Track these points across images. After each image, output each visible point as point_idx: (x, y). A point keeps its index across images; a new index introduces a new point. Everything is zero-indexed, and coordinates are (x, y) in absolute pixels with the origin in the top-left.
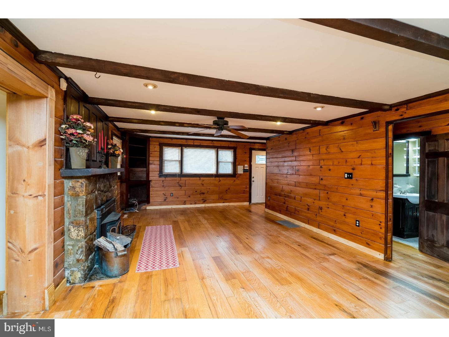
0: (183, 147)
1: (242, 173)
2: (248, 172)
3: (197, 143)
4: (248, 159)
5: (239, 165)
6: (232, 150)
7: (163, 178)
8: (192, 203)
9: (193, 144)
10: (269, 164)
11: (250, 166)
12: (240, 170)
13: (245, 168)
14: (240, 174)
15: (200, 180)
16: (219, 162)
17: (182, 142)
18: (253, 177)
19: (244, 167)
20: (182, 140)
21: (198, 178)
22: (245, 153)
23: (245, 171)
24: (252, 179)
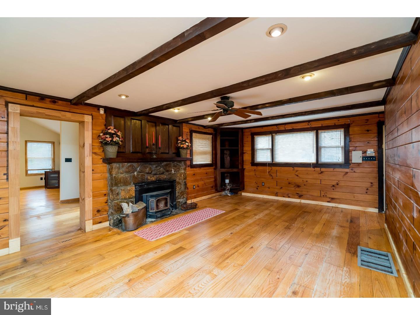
0: (273, 134)
1: (360, 161)
2: (375, 160)
3: (289, 127)
4: (376, 139)
5: (354, 151)
6: (343, 130)
7: (255, 167)
8: (284, 195)
9: (284, 129)
11: (381, 151)
12: (356, 157)
13: (367, 155)
14: (358, 164)
15: (293, 170)
16: (321, 148)
17: (272, 128)
19: (365, 152)
20: (273, 127)
21: (292, 168)
22: (368, 131)
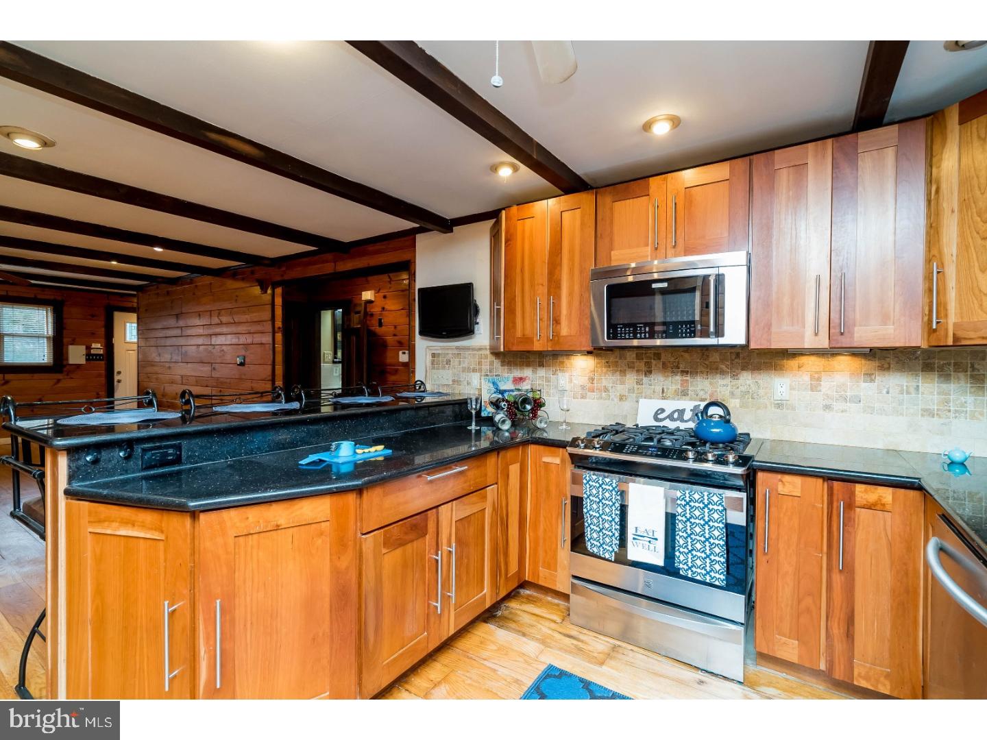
1: (82, 361)
2: (102, 360)
4: (102, 331)
5: (72, 344)
6: (50, 308)
10: (142, 344)
11: (109, 348)
12: (76, 355)
13: (93, 352)
14: (78, 366)
16: (4, 335)
18: (119, 373)
19: (88, 348)
22: (93, 316)
23: (90, 357)
24: (116, 378)
